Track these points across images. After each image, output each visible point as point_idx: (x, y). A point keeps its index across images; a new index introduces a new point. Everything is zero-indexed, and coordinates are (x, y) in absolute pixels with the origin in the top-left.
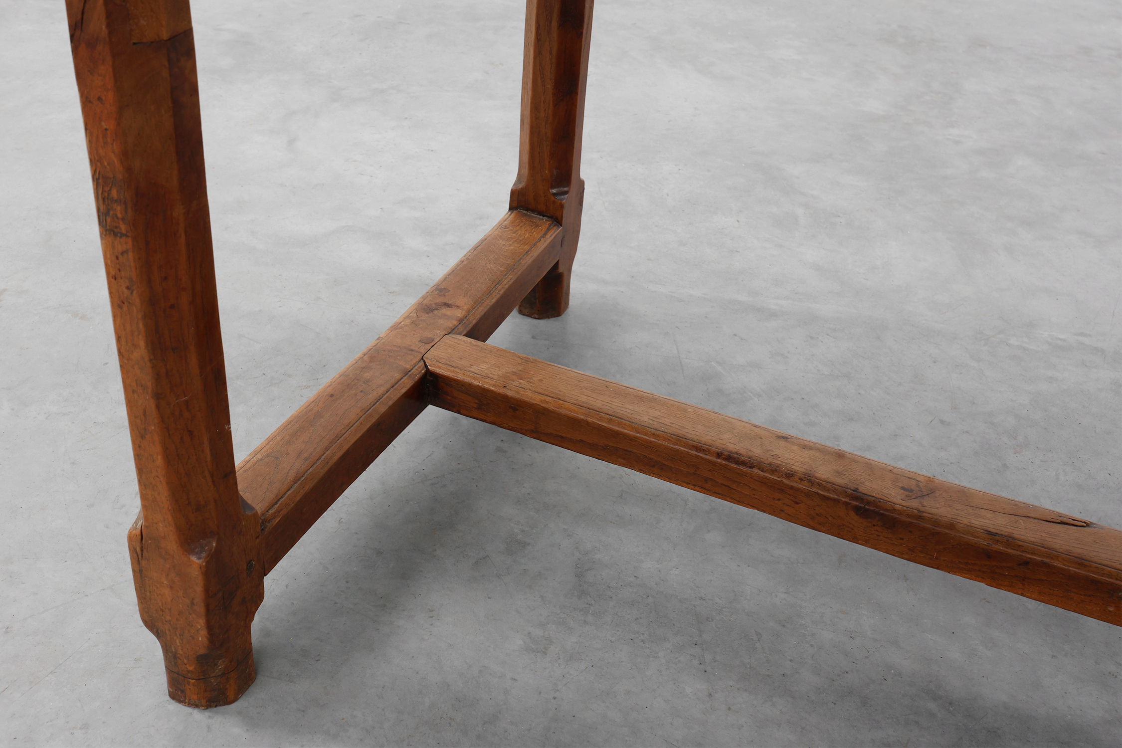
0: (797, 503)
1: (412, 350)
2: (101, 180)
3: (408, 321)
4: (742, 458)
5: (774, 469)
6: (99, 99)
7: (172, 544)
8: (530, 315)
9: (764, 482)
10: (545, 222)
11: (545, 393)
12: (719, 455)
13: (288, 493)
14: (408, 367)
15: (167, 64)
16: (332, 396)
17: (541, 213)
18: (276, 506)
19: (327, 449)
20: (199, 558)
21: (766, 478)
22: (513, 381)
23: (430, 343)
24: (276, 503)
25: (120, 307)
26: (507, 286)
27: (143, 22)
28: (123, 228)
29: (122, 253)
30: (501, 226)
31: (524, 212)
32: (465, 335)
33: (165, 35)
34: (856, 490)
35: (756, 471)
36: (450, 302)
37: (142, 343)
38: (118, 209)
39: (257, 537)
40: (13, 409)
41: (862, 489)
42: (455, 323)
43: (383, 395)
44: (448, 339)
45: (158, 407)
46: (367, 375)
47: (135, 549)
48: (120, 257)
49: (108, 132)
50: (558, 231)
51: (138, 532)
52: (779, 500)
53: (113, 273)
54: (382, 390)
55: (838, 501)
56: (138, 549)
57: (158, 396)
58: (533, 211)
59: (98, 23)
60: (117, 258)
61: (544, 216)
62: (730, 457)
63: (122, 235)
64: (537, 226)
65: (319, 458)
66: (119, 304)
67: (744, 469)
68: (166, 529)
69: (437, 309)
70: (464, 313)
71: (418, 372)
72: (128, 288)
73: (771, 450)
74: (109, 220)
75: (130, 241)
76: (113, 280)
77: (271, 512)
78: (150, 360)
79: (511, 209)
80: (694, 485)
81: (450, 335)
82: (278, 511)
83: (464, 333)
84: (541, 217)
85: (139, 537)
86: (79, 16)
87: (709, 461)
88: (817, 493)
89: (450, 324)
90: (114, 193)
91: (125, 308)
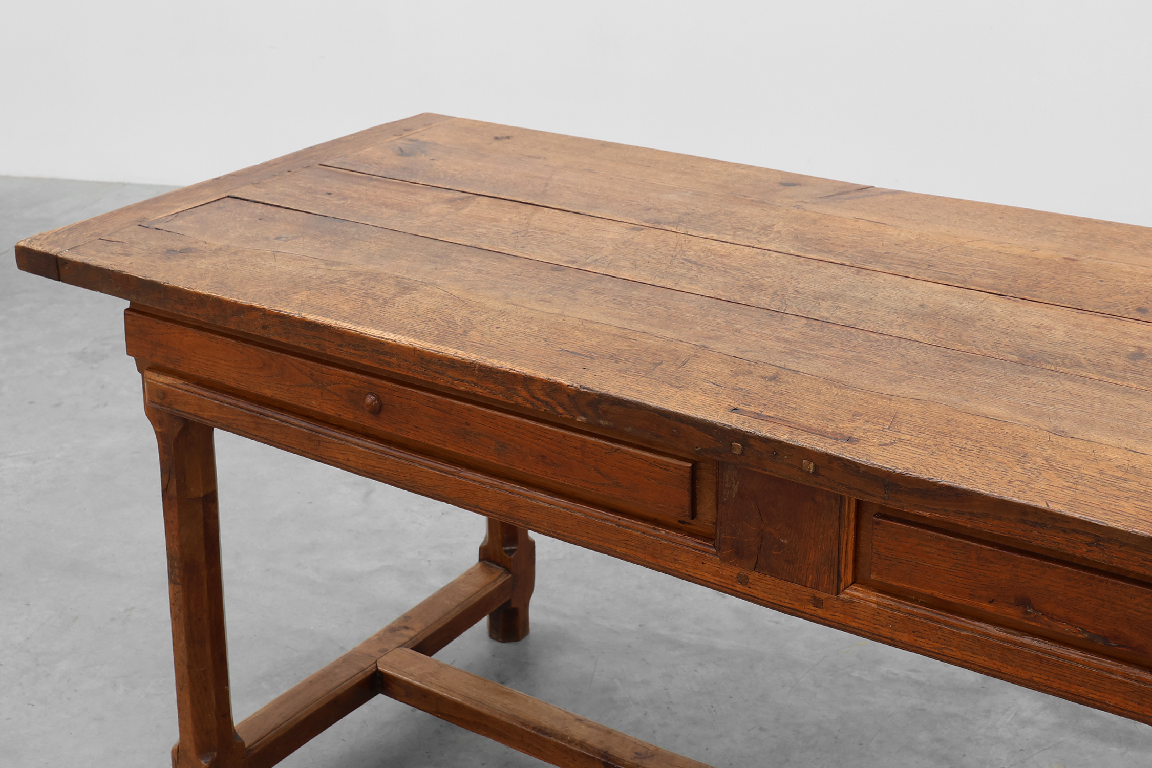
0: (575, 761)
1: (371, 656)
2: (170, 557)
3: (377, 637)
4: (547, 731)
5: (563, 738)
6: (172, 522)
7: (192, 754)
8: (497, 640)
9: (557, 746)
10: (500, 570)
11: (444, 686)
12: (534, 728)
13: (267, 736)
14: (365, 666)
15: (202, 507)
16: (311, 682)
17: (498, 564)
18: (259, 742)
19: (297, 713)
20: (206, 763)
21: (558, 744)
22: (427, 678)
23: (385, 652)
24: (259, 740)
25: (175, 619)
26: (453, 617)
27: (192, 490)
28: (178, 580)
29: (177, 593)
30: (469, 574)
31: (488, 563)
32: (412, 649)
33: (202, 495)
34: (606, 752)
35: (552, 739)
36: (409, 626)
37: (184, 639)
38: (177, 571)
39: (243, 758)
40: (126, 690)
41: (611, 752)
42: (407, 639)
43: (343, 683)
44: (398, 651)
45: (189, 673)
46: (337, 671)
47: (174, 758)
48: (176, 594)
49: (175, 536)
50: (508, 577)
51: (176, 747)
52: (566, 758)
53: (172, 602)
54: (344, 680)
55: (593, 758)
56: (176, 758)
57: (190, 667)
58: (493, 562)
59: (173, 490)
60: (175, 595)
61: (500, 566)
62: (541, 730)
63: (178, 584)
64: (493, 573)
65: (291, 718)
66: (174, 617)
67: (546, 737)
68: (190, 745)
69: (398, 630)
70: (416, 633)
71: (370, 670)
72: (179, 610)
73: (567, 727)
74: (172, 576)
75: (181, 587)
76: (172, 605)
77: (255, 745)
78: (187, 647)
79: (480, 560)
80: (523, 749)
81: (401, 648)
82: (259, 745)
83: (412, 647)
84: (498, 567)
85: (177, 750)
86: (166, 487)
87: (528, 732)
88: (584, 754)
89: (403, 640)
90: (175, 564)
91: (177, 620)
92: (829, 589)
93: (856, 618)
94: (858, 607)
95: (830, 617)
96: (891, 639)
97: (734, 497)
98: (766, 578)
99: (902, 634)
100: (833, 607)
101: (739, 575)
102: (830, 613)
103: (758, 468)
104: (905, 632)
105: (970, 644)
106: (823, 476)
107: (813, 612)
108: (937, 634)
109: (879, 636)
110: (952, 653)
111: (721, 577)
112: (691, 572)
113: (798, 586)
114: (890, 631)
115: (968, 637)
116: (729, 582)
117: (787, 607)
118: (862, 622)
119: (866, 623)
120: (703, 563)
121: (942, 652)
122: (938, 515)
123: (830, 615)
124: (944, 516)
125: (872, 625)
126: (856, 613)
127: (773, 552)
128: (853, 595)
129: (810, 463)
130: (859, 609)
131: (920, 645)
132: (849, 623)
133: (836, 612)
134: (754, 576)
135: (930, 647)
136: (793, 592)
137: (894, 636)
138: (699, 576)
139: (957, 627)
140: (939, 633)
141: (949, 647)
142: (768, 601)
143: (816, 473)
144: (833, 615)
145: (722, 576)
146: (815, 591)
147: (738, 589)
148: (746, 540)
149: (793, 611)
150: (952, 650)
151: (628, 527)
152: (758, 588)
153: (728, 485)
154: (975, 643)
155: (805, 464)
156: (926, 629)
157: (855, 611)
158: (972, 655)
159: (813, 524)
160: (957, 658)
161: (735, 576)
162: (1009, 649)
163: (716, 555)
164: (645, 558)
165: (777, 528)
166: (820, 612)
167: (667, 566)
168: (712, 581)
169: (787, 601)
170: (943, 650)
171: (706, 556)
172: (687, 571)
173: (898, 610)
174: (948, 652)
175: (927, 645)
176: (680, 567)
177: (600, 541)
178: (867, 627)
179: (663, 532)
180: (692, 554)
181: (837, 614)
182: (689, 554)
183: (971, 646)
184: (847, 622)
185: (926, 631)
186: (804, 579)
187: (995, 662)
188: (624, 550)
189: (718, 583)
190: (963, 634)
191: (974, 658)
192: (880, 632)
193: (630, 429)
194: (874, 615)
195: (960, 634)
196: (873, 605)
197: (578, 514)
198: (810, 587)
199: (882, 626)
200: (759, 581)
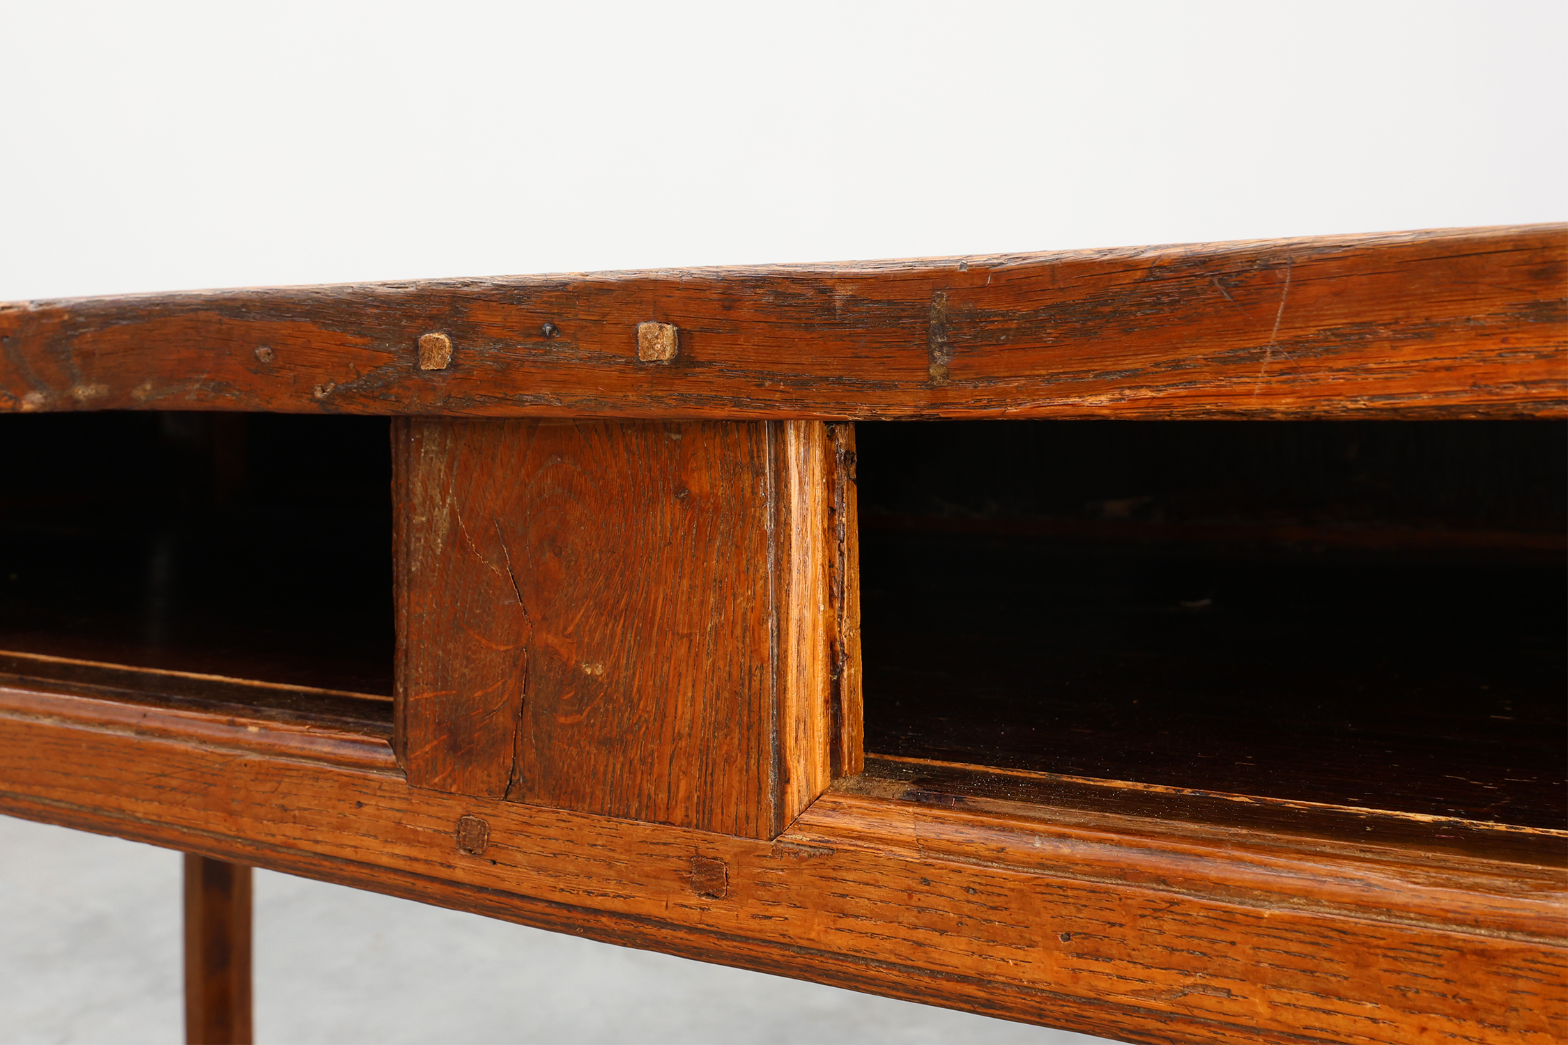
92: (747, 817)
93: (846, 915)
94: (849, 870)
95: (754, 924)
96: (980, 981)
97: (439, 551)
98: (542, 818)
99: (1020, 954)
100: (764, 885)
101: (462, 823)
102: (755, 911)
103: (501, 400)
104: (1032, 945)
105: (1303, 956)
106: (710, 363)
107: (695, 916)
108: (1161, 932)
109: (933, 974)
110: (1229, 1006)
111: (409, 842)
112: (325, 842)
113: (644, 829)
114: (975, 948)
115: (1293, 925)
116: (435, 854)
117: (612, 914)
118: (868, 925)
119: (880, 927)
120: (360, 804)
121: (1186, 1006)
122: (1149, 394)
123: (754, 916)
124: (1171, 391)
125: (903, 932)
126: (843, 896)
127: (562, 720)
128: (832, 831)
129: (661, 328)
130: (850, 876)
131: (1093, 988)
132: (823, 937)
133: (776, 903)
134: (508, 815)
135: (1135, 993)
136: (628, 851)
137: (989, 967)
138: (348, 853)
139: (1241, 891)
140: (1169, 926)
141: (1215, 983)
142: (550, 902)
143: (684, 361)
144: (766, 917)
145: (411, 839)
146: (698, 834)
147: (459, 875)
148: (478, 694)
149: (628, 926)
150: (1229, 992)
151: (164, 734)
152: (519, 856)
153: (423, 515)
154: (1327, 946)
155: (645, 336)
156: (1112, 917)
157: (839, 888)
158: (1317, 1002)
159: (685, 582)
160: (1252, 1023)
161: (450, 828)
162: (1484, 954)
163: (393, 768)
164: (207, 822)
165: (570, 629)
166: (720, 914)
167: (262, 837)
168: (385, 860)
169: (611, 888)
170: (1188, 1000)
171: (366, 779)
172: (317, 842)
173: (999, 856)
174: (1210, 1002)
175: (1122, 986)
176: (298, 834)
177: (96, 792)
178: (888, 945)
179: (253, 729)
180: (326, 779)
181: (778, 910)
182: (320, 783)
183: (1310, 964)
184: (813, 935)
185: (1113, 925)
186: (663, 796)
187: (1422, 1019)
188: (153, 807)
189: (401, 864)
190: (1272, 918)
191: (1328, 1012)
192: (936, 955)
193: (148, 387)
194: (910, 892)
195: (1260, 918)
196: (903, 851)
197: (47, 722)
198: (682, 825)
199: (942, 932)
200: (521, 832)
